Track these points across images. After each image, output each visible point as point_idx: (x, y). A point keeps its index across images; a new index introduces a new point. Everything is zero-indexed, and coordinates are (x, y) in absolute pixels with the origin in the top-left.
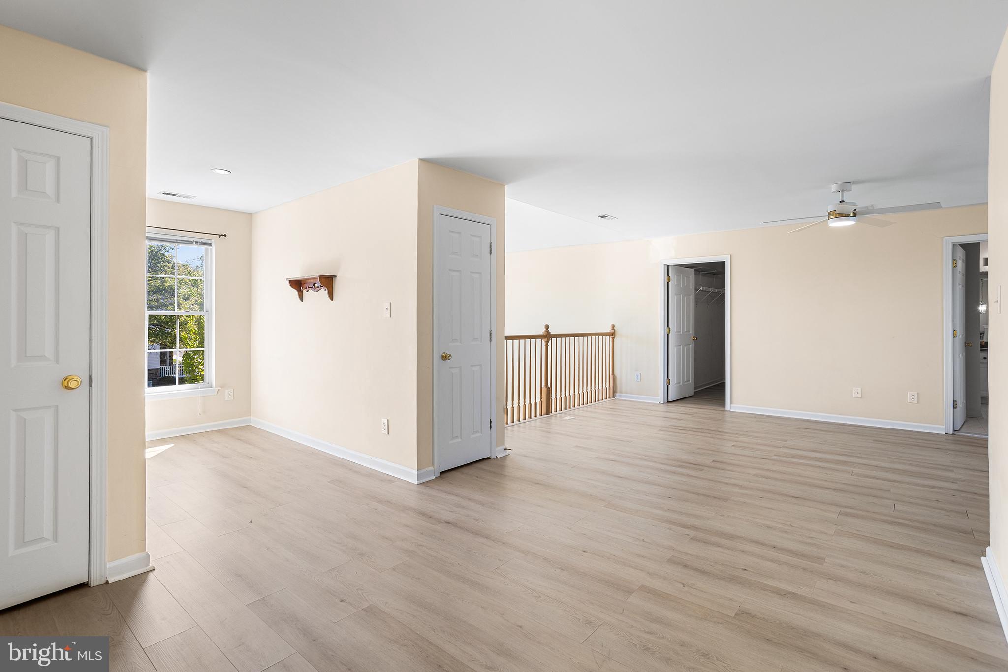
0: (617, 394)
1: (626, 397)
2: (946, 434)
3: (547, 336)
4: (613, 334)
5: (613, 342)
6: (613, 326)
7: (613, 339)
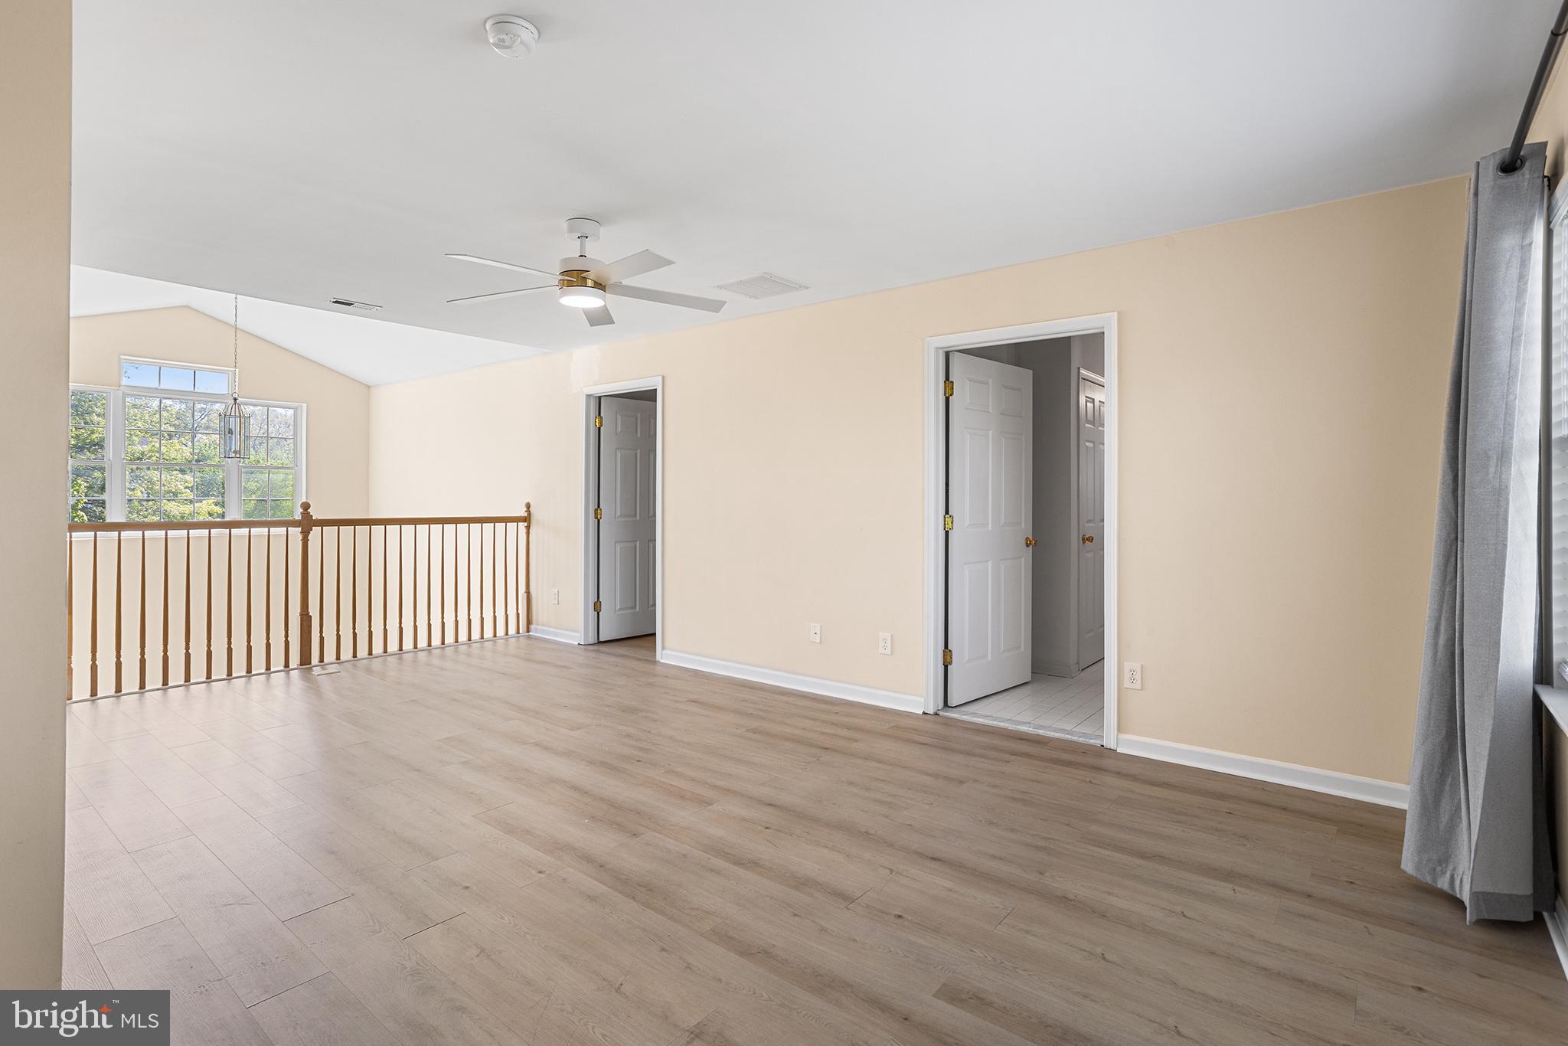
0: (532, 627)
1: (543, 632)
2: (924, 713)
3: (307, 523)
4: (527, 519)
5: (528, 533)
6: (528, 506)
7: (528, 528)
